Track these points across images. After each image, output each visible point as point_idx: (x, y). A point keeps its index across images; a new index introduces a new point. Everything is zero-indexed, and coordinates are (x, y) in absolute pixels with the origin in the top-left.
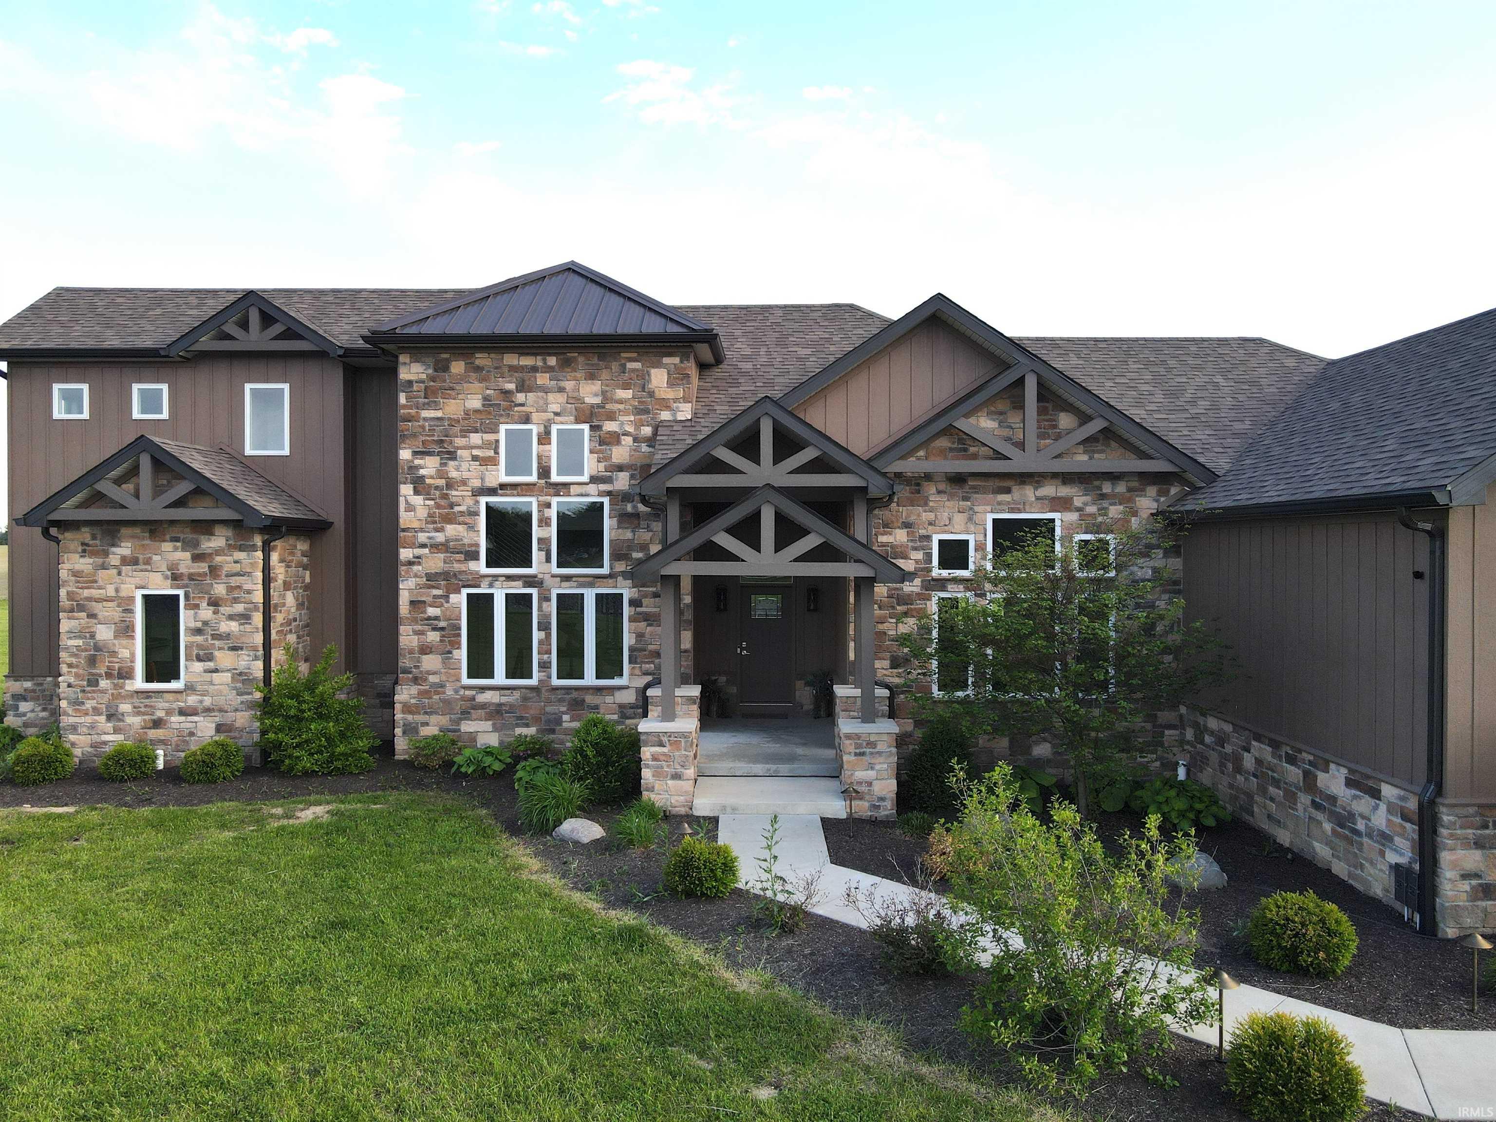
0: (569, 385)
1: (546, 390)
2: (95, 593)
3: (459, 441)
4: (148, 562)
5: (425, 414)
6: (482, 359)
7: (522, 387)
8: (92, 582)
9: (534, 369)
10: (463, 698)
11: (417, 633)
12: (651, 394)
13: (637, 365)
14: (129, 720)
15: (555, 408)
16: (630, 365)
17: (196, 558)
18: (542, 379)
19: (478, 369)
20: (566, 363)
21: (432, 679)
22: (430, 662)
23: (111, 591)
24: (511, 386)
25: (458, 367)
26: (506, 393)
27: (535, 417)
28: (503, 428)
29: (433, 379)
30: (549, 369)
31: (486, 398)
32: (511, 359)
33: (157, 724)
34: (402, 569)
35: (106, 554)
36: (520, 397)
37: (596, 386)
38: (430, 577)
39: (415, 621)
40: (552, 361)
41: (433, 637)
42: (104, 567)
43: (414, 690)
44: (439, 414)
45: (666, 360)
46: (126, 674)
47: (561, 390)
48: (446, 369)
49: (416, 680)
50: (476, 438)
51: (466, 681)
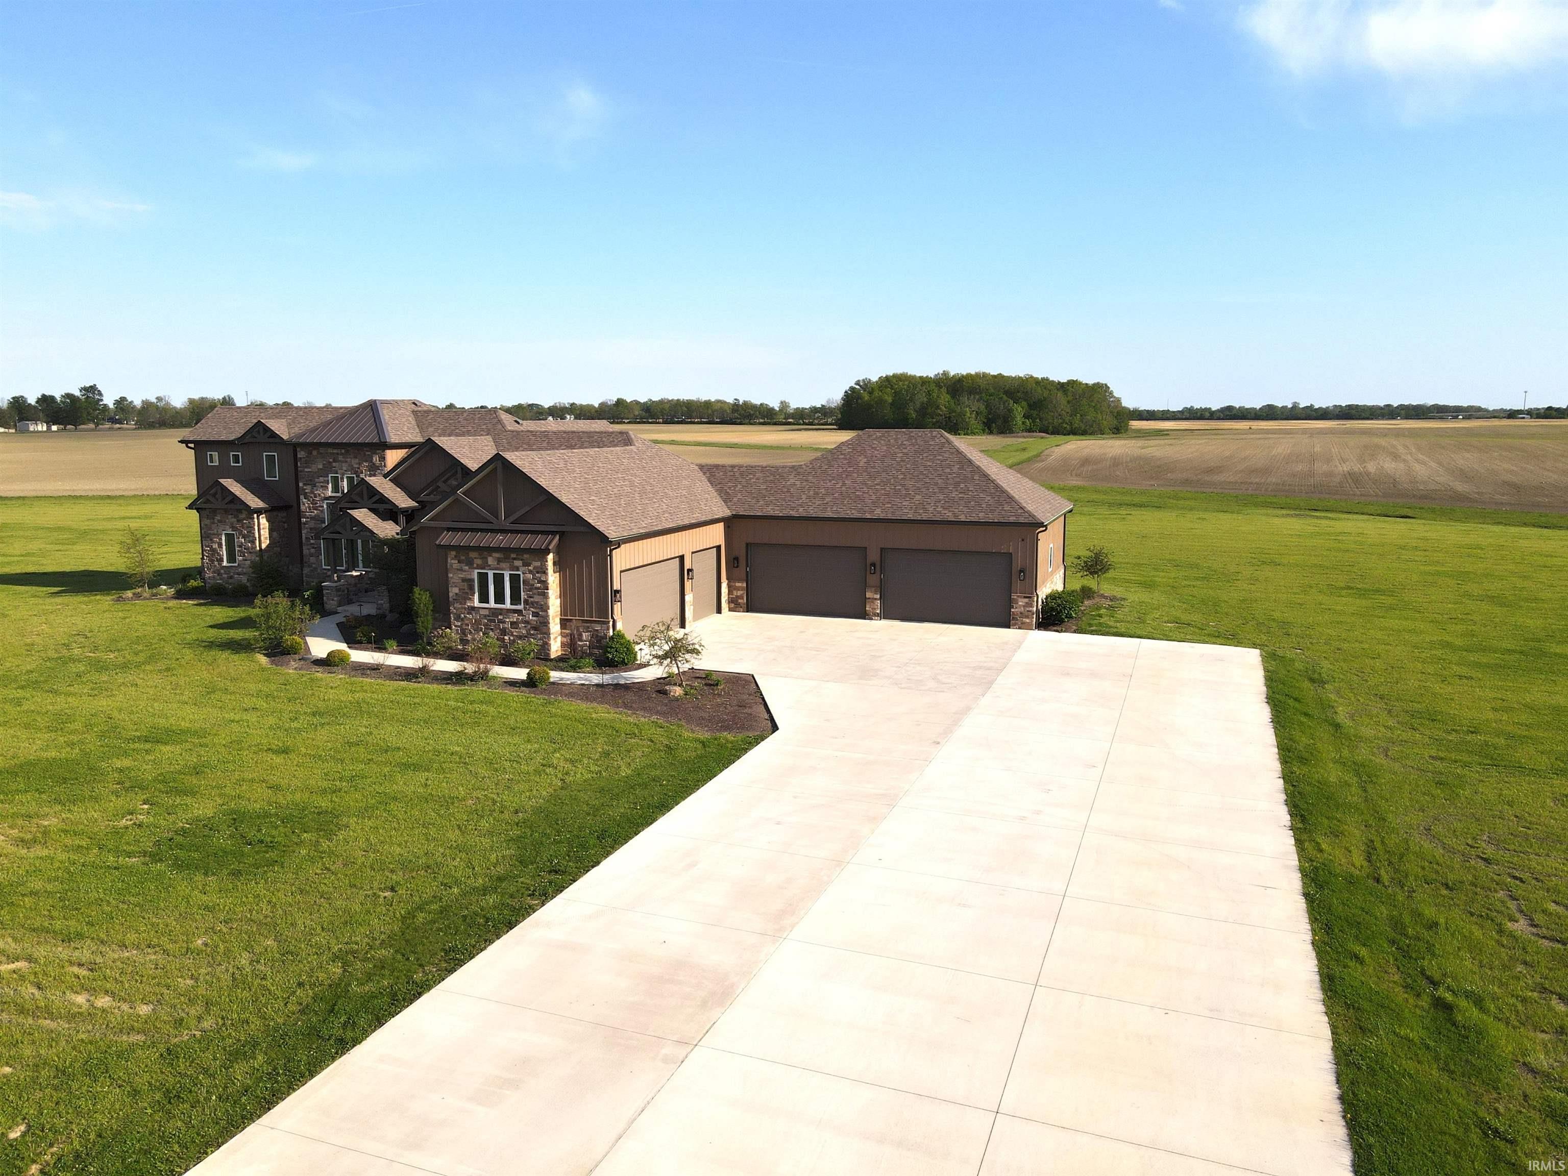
0: (349, 460)
1: (342, 462)
2: (212, 532)
3: (317, 480)
4: (225, 522)
5: (306, 470)
6: (322, 450)
7: (335, 461)
8: (210, 529)
9: (338, 454)
10: (324, 573)
11: (309, 549)
12: (374, 464)
13: (369, 453)
14: (224, 576)
15: (345, 468)
16: (367, 453)
17: (238, 521)
18: (340, 458)
19: (321, 453)
20: (347, 452)
21: (314, 566)
22: (312, 559)
23: (215, 532)
24: (331, 460)
25: (315, 453)
26: (330, 462)
27: (339, 471)
28: (330, 475)
29: (307, 457)
30: (342, 454)
31: (324, 464)
32: (330, 450)
33: (231, 577)
34: (302, 526)
35: (214, 519)
36: (334, 464)
37: (357, 461)
38: (311, 529)
39: (308, 545)
40: (343, 451)
41: (313, 550)
42: (213, 523)
43: (309, 569)
44: (309, 470)
45: (378, 451)
46: (221, 560)
47: (346, 462)
48: (311, 453)
49: (309, 566)
50: (321, 479)
51: (324, 567)
